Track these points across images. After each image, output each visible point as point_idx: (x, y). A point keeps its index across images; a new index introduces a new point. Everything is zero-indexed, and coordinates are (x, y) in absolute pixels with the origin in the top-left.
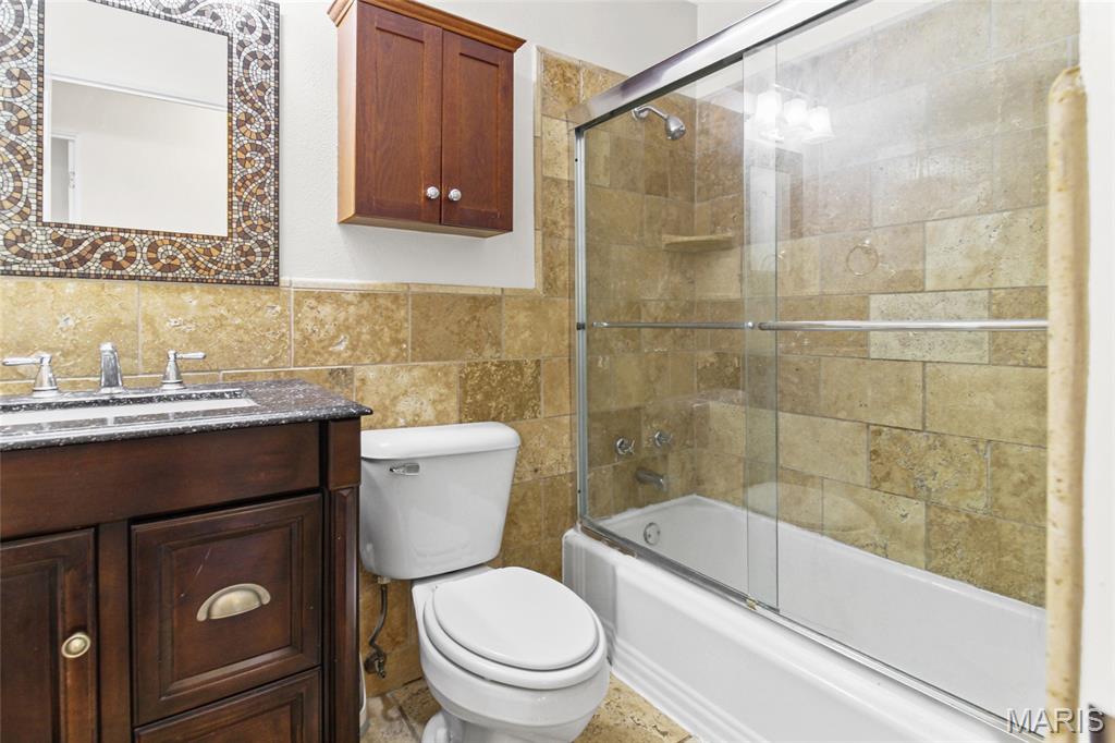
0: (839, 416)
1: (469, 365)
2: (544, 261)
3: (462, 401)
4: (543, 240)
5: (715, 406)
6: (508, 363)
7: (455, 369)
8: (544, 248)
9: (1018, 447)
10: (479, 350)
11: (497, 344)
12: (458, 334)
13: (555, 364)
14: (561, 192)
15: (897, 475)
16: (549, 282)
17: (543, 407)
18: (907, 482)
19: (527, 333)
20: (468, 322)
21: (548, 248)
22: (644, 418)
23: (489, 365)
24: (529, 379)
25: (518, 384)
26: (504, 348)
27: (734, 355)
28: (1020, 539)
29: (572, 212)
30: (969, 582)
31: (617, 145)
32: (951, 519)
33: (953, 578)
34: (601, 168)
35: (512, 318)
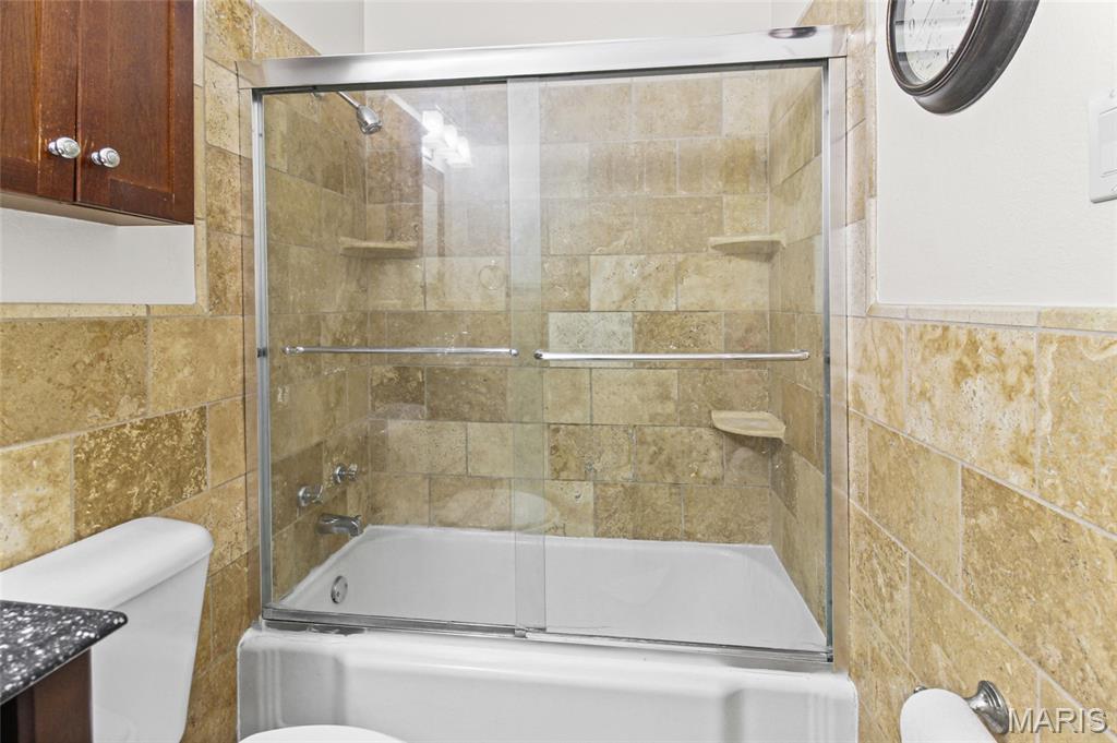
1: (92, 436)
2: (210, 265)
3: (80, 500)
4: (208, 235)
6: (157, 421)
7: (67, 449)
8: (209, 245)
10: (110, 409)
11: (140, 393)
12: (72, 388)
13: (224, 409)
14: (231, 171)
16: (216, 295)
17: (208, 477)
19: (187, 371)
20: (91, 365)
21: (214, 247)
22: (325, 454)
23: (126, 431)
24: (189, 438)
25: (174, 449)
26: (151, 398)
27: (417, 369)
29: (247, 200)
31: (295, 120)
32: (611, 491)
34: (278, 148)
35: (164, 350)
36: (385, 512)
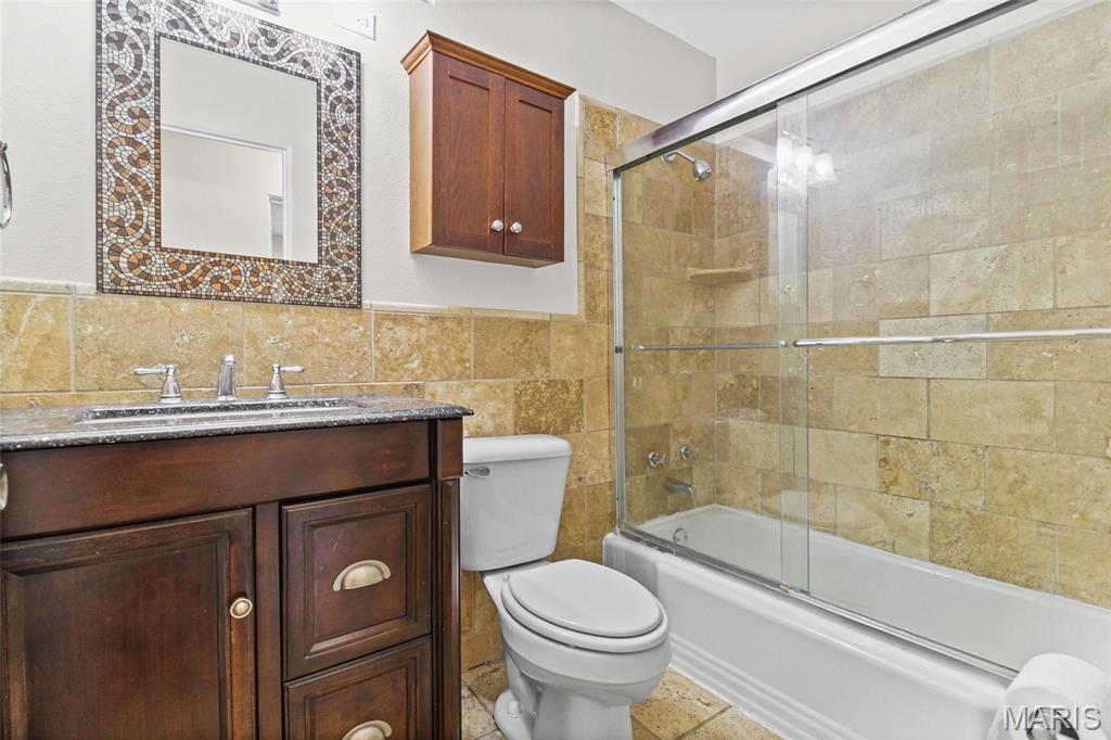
0: (852, 428)
1: (523, 383)
2: (586, 289)
3: (517, 416)
4: (586, 271)
5: (735, 424)
6: (555, 382)
7: (511, 387)
8: (586, 278)
9: (1012, 451)
10: (531, 371)
11: (546, 364)
12: (513, 355)
13: (596, 384)
14: (601, 228)
15: (904, 480)
16: (591, 309)
17: (585, 422)
18: (913, 486)
19: (572, 355)
20: (522, 345)
21: (589, 278)
22: (672, 434)
23: (539, 384)
24: (573, 397)
25: (565, 401)
26: (552, 368)
27: (753, 377)
28: (1014, 531)
29: (610, 245)
30: (969, 570)
31: (649, 185)
32: (953, 516)
33: (954, 568)
34: (635, 207)
35: (559, 341)
36: (727, 496)
